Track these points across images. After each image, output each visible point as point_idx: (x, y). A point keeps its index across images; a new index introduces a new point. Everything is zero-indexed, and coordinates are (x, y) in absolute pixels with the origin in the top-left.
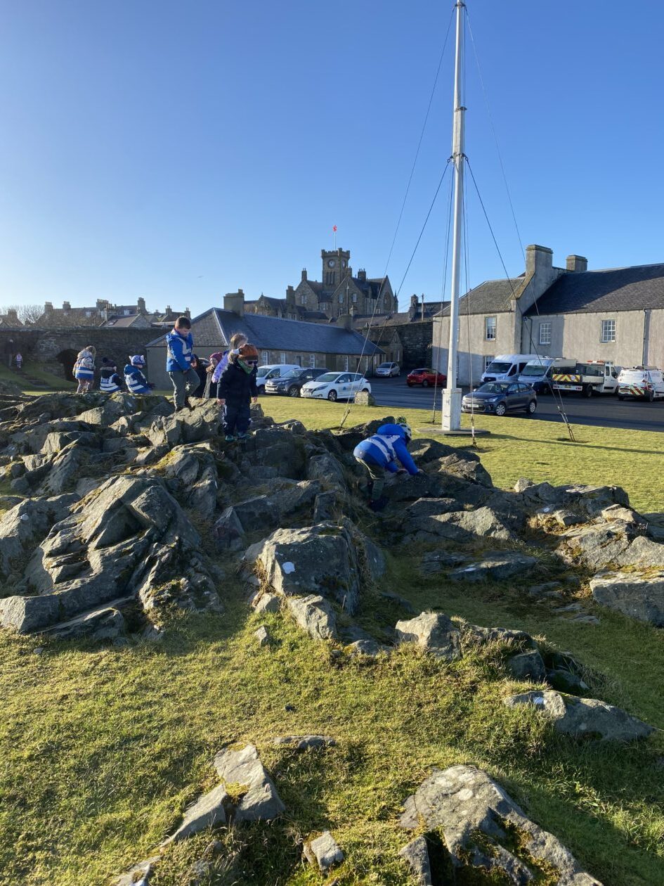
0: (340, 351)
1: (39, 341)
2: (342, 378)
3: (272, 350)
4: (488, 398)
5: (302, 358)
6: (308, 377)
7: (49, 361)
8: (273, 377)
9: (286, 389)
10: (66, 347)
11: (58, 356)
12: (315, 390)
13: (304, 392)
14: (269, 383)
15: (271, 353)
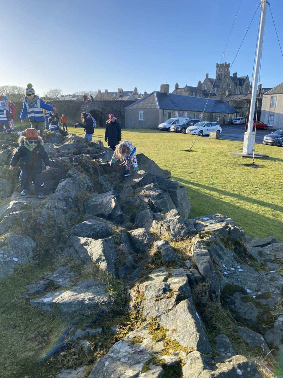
0: (215, 111)
1: (82, 106)
2: (207, 124)
3: (180, 110)
4: (277, 137)
5: (195, 115)
6: (191, 124)
8: (175, 123)
9: (180, 129)
10: (93, 109)
12: (192, 130)
13: (187, 131)
14: (173, 126)
15: (180, 112)
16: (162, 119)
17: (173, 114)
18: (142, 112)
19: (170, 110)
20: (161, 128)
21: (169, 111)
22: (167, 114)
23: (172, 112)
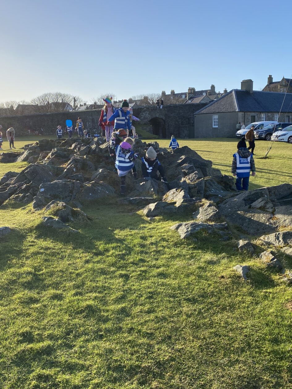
1: (141, 113)
6: (279, 128)
7: (145, 124)
8: (259, 128)
9: (263, 136)
10: (154, 116)
11: (150, 121)
12: (280, 136)
13: (273, 138)
15: (268, 114)
17: (258, 117)
18: (216, 117)
19: (254, 112)
20: (239, 136)
21: (253, 114)
22: (250, 118)
23: (257, 115)
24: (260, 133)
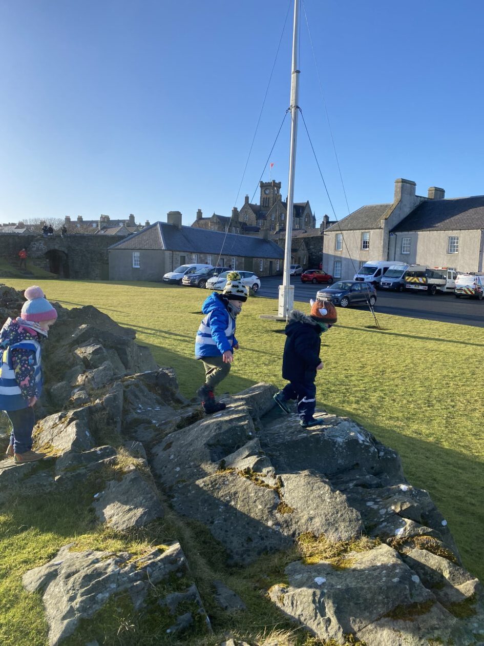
0: (257, 255)
1: (32, 243)
3: (200, 253)
4: (335, 293)
6: (215, 274)
7: (38, 258)
8: (190, 272)
9: (196, 282)
10: (52, 248)
11: (46, 254)
12: (215, 283)
13: (208, 285)
14: (186, 277)
15: (200, 256)
16: (171, 266)
17: (188, 258)
18: (137, 254)
19: (184, 252)
20: (167, 280)
21: (183, 254)
22: (179, 259)
23: (187, 255)
24: (192, 278)
